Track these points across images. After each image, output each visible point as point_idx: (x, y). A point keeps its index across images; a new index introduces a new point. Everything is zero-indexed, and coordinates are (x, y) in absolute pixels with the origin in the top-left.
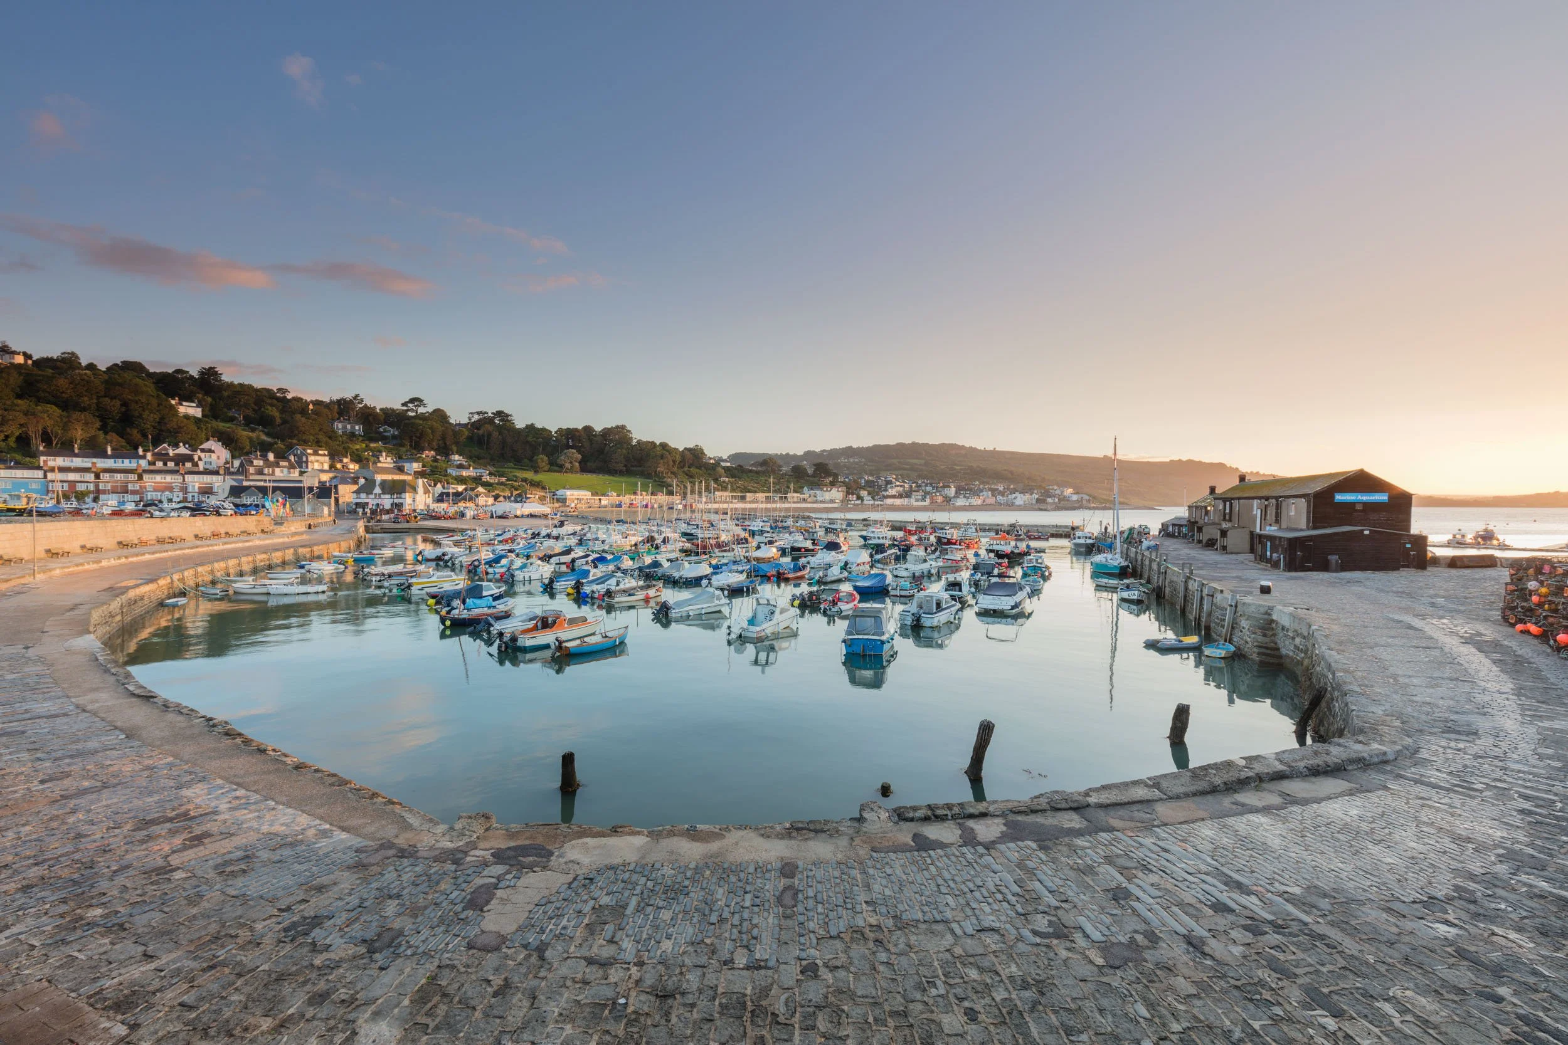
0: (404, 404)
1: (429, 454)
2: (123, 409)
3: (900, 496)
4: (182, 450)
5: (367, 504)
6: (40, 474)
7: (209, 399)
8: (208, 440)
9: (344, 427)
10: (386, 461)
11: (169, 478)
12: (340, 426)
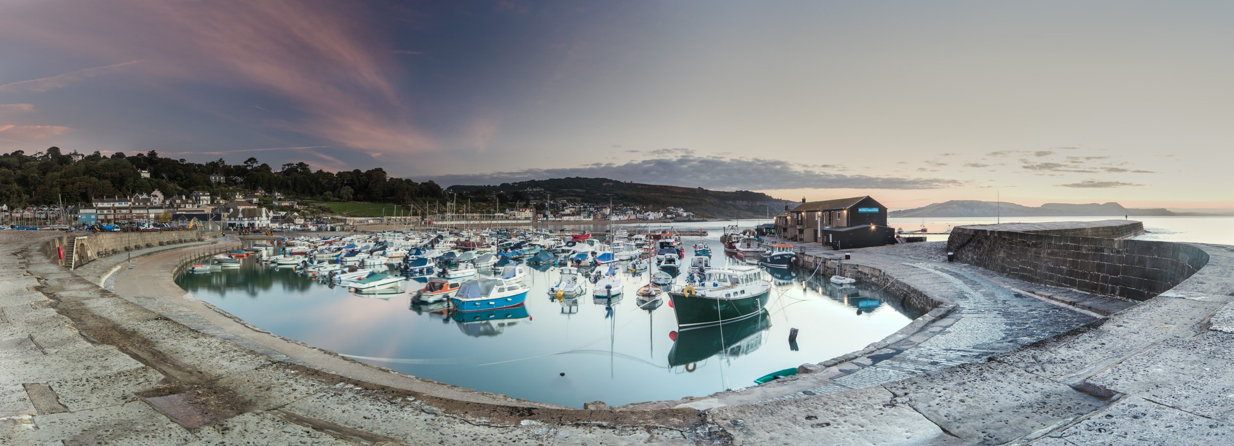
0: (245, 163)
1: (260, 193)
2: (120, 176)
3: (573, 215)
4: (145, 196)
5: (235, 224)
6: (94, 211)
7: (153, 168)
8: (154, 190)
9: (215, 178)
10: (239, 197)
11: (142, 211)
12: (213, 178)
